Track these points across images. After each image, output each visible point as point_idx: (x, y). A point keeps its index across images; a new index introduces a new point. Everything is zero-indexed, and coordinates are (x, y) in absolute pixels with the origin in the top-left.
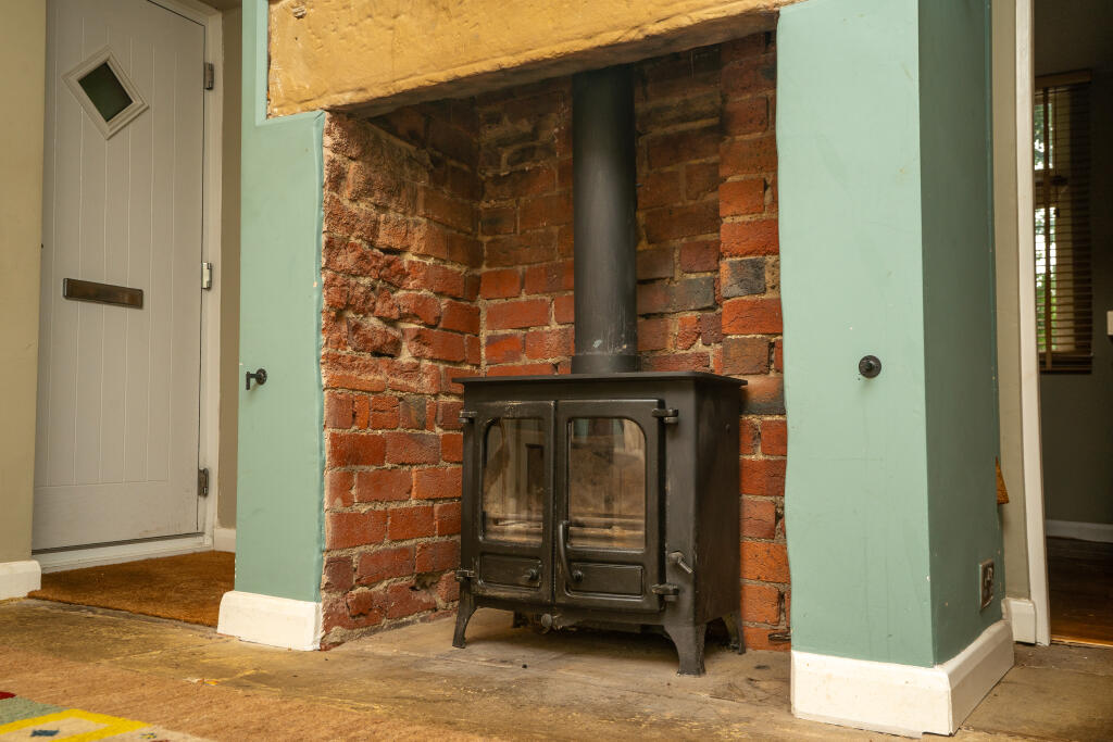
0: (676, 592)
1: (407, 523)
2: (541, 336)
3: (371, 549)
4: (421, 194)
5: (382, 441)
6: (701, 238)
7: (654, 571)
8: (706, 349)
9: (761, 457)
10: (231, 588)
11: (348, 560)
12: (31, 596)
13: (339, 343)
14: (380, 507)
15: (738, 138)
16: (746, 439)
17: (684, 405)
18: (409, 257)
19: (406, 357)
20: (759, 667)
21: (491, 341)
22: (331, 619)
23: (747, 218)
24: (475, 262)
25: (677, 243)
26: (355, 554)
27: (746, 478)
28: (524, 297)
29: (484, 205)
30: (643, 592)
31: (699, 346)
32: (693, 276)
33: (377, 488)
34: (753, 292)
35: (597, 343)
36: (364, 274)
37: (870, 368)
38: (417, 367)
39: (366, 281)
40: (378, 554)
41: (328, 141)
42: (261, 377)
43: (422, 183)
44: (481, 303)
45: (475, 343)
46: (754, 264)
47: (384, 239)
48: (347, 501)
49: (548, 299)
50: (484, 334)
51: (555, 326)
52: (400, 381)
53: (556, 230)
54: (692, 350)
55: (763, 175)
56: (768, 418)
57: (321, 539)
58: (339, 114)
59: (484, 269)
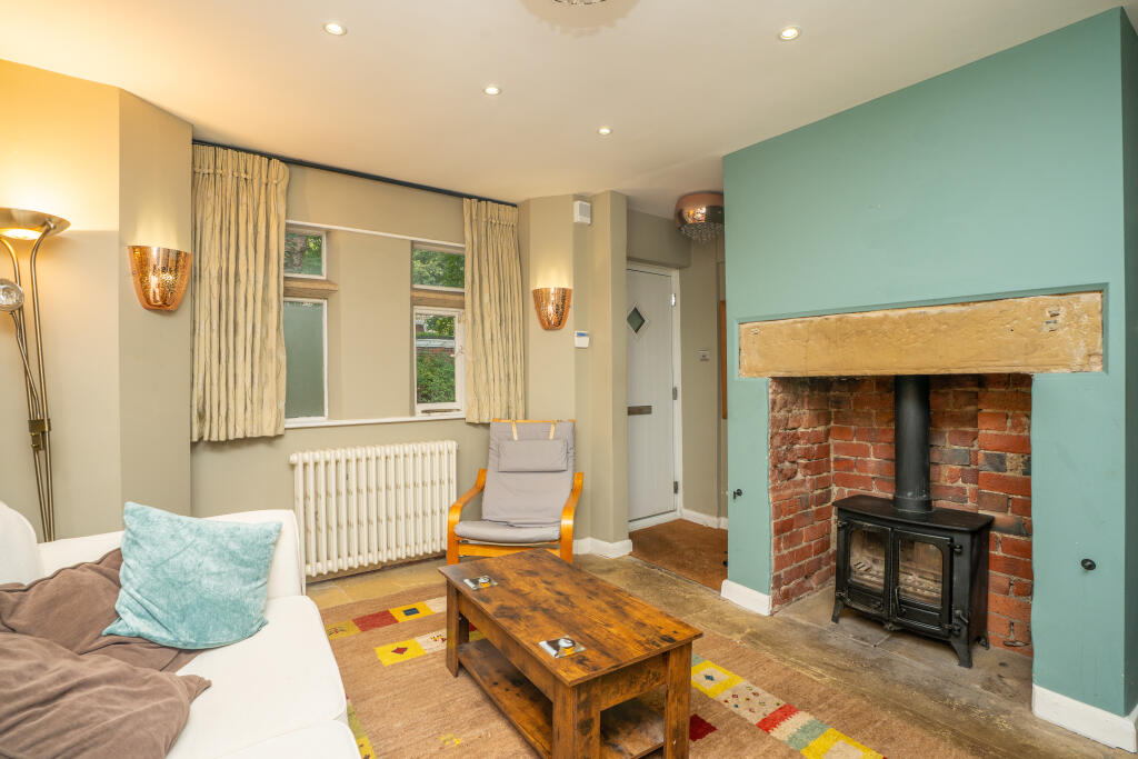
0: (959, 630)
1: (803, 554)
2: (865, 463)
3: (788, 568)
4: (806, 400)
5: (792, 520)
6: (963, 429)
7: (945, 616)
8: (964, 485)
9: (1001, 554)
10: (726, 577)
11: (780, 575)
12: (630, 554)
13: (775, 481)
14: (791, 549)
15: (990, 389)
16: (991, 542)
17: (964, 541)
18: (801, 430)
19: (799, 476)
20: (1001, 664)
21: (836, 460)
22: (775, 602)
23: (995, 432)
24: (828, 423)
25: (947, 429)
26: (782, 572)
27: (992, 563)
28: (855, 442)
29: (832, 393)
30: (940, 625)
31: (960, 483)
32: (956, 447)
33: (791, 541)
34: (998, 470)
35: (910, 494)
36: (784, 444)
37: (1089, 565)
38: (804, 480)
39: (784, 447)
40: (791, 570)
41: (770, 391)
42: (739, 493)
43: (806, 393)
44: (831, 441)
45: (829, 461)
46: (999, 456)
47: (791, 425)
48: (779, 550)
49: (869, 444)
50: (833, 456)
51: (873, 458)
52: (798, 490)
53: (874, 411)
54: (955, 485)
55: (1006, 411)
56: (1007, 536)
57: (770, 569)
58: (777, 380)
59: (832, 424)
